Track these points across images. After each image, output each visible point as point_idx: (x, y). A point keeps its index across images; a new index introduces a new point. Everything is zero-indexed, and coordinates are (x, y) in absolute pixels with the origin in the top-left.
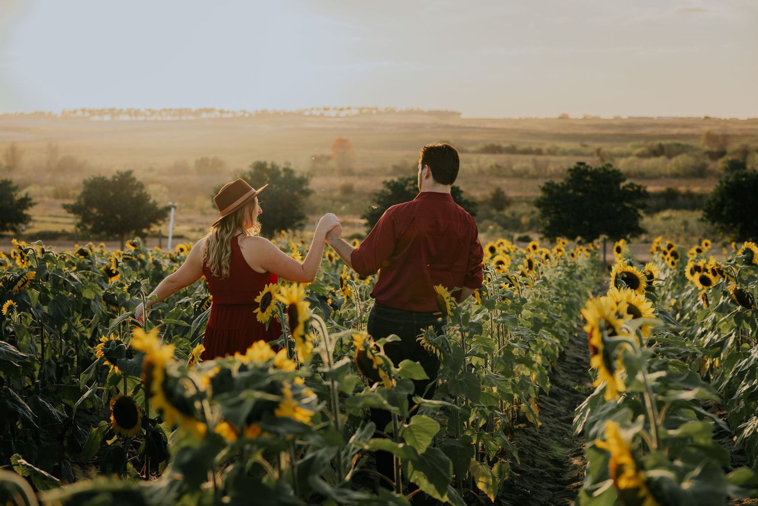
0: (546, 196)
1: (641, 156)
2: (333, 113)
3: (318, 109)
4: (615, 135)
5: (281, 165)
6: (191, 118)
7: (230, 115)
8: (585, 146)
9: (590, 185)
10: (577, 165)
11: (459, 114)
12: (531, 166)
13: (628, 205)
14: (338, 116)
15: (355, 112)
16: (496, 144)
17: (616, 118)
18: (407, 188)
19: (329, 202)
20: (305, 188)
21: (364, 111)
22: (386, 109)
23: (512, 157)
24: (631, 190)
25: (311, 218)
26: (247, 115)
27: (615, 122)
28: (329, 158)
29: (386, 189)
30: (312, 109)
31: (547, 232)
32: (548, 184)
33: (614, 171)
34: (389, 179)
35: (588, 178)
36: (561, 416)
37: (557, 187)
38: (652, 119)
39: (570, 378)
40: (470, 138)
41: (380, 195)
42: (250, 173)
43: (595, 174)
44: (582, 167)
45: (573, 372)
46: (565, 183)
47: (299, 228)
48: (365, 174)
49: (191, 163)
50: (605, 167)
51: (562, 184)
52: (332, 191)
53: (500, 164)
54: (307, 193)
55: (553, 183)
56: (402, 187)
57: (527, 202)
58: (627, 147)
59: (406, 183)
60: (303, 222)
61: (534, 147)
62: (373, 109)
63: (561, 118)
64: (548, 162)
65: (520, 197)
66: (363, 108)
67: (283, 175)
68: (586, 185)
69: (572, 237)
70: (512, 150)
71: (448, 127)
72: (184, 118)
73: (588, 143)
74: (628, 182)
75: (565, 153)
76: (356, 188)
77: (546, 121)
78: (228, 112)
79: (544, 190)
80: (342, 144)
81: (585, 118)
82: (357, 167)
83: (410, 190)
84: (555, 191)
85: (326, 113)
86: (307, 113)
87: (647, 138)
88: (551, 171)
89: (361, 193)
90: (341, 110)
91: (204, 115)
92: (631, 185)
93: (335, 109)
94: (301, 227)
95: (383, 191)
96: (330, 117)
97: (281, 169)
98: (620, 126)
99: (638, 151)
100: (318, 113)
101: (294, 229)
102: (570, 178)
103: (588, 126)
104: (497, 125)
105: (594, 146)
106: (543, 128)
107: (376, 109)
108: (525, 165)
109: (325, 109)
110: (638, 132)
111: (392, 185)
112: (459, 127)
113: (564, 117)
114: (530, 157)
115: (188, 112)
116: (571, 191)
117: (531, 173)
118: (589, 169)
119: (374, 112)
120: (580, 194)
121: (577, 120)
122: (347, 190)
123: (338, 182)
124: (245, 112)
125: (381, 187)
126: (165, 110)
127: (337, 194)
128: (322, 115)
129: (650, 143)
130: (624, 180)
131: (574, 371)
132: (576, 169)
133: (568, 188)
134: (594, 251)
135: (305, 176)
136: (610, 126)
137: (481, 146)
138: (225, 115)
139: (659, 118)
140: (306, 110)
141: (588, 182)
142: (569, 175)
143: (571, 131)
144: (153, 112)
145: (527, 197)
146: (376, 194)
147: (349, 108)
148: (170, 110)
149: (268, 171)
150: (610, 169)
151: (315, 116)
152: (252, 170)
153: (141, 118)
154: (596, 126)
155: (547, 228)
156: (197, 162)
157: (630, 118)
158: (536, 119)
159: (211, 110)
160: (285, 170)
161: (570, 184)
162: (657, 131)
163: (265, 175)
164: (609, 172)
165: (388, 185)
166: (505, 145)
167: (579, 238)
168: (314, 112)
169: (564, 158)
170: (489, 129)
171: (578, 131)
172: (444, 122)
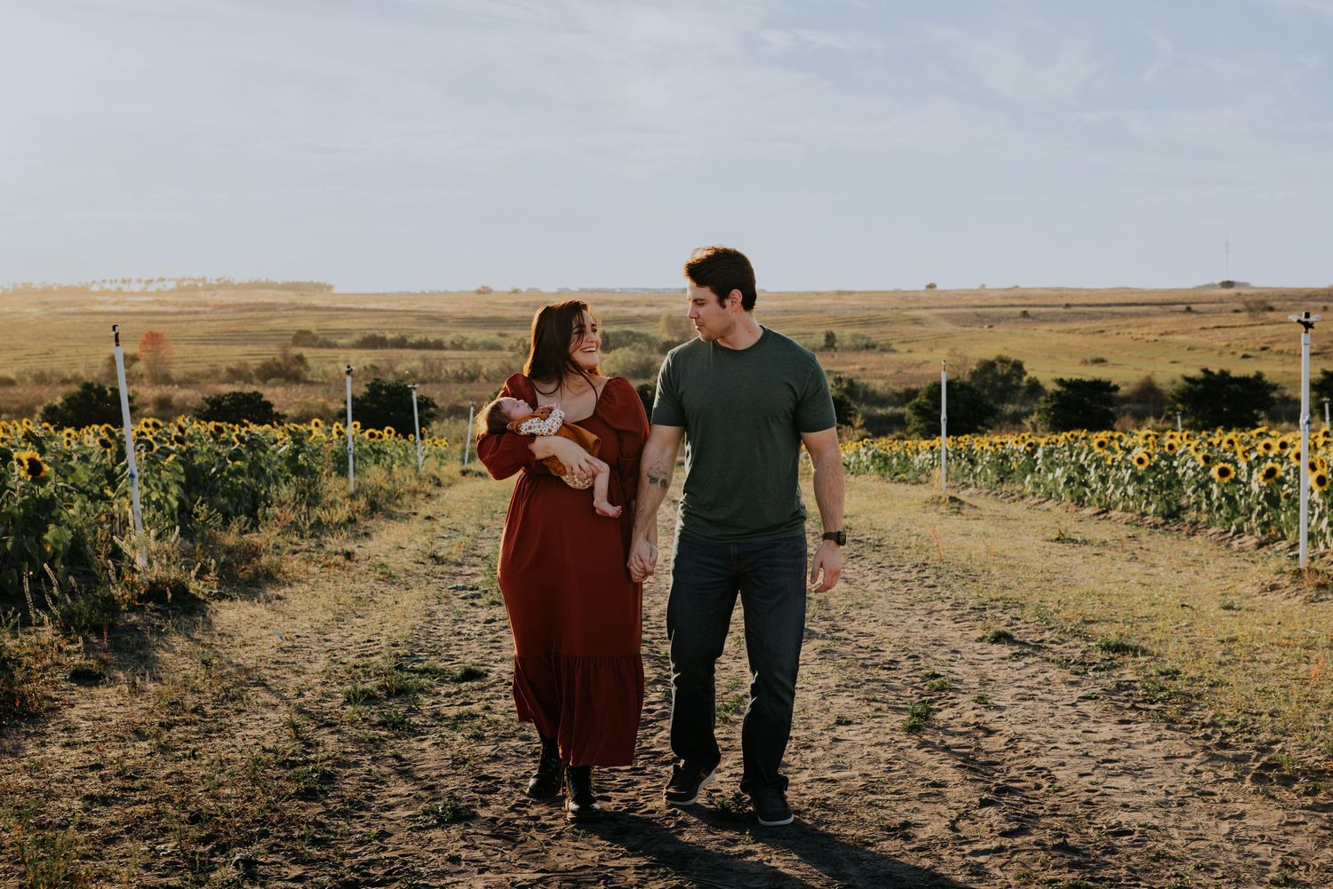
2: (137, 288)
3: (112, 282)
8: (504, 336)
11: (330, 287)
14: (144, 293)
15: (171, 285)
16: (379, 335)
22: (219, 280)
23: (398, 353)
28: (134, 358)
30: (104, 281)
48: (186, 382)
52: (142, 405)
53: (378, 365)
61: (433, 338)
62: (199, 280)
63: (479, 292)
64: (446, 359)
66: (183, 279)
70: (401, 343)
71: (311, 308)
73: (510, 331)
76: (174, 401)
77: (457, 297)
80: (154, 338)
81: (514, 292)
82: (176, 371)
85: (125, 288)
86: (95, 288)
89: (183, 408)
90: (151, 281)
93: (140, 281)
96: (132, 294)
100: (113, 288)
103: (515, 304)
104: (383, 306)
106: (449, 309)
107: (204, 279)
108: (413, 364)
109: (124, 281)
112: (328, 308)
113: (483, 290)
114: (422, 353)
117: (420, 375)
119: (200, 285)
121: (501, 294)
122: (163, 404)
123: (151, 392)
128: (120, 289)
132: (373, 384)
137: (357, 337)
140: (93, 283)
143: (490, 313)
147: (162, 280)
151: (108, 292)
166: (389, 336)
168: (107, 286)
170: (370, 310)
171: (500, 314)
172: (306, 301)
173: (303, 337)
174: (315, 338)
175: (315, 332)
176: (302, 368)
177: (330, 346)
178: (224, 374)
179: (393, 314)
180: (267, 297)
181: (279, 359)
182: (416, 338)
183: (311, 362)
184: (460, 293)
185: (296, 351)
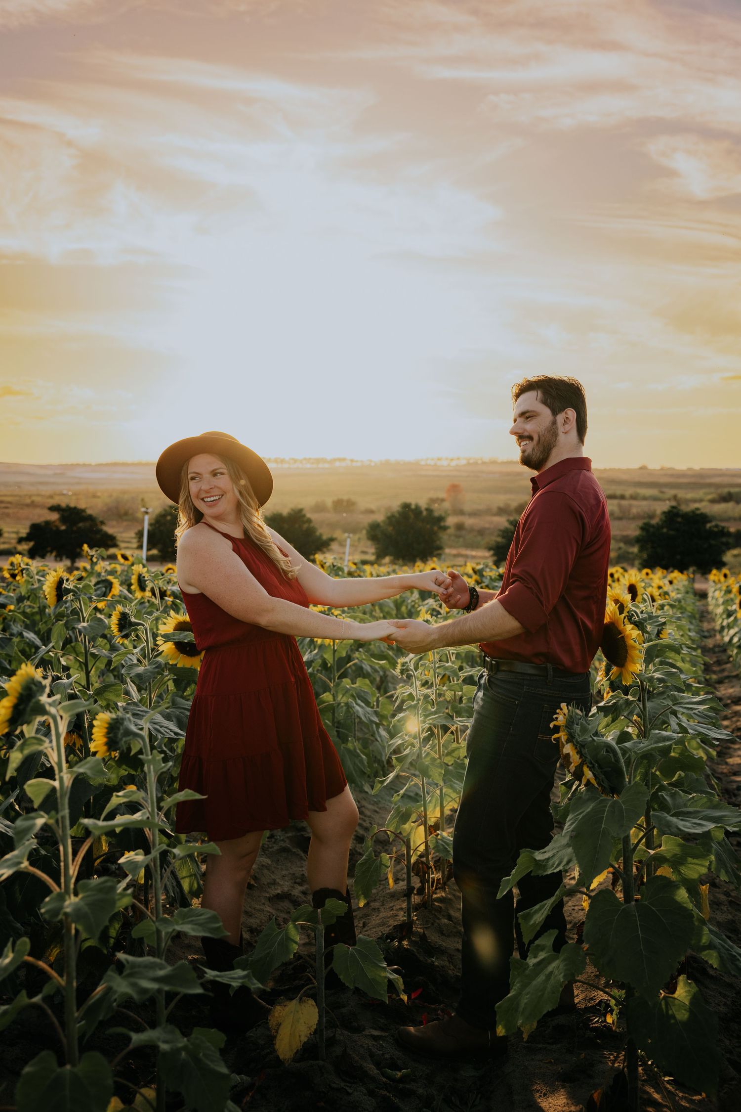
0: (644, 534)
1: (713, 501)
2: (445, 463)
3: (432, 460)
4: (689, 484)
5: (423, 504)
6: (326, 466)
8: (662, 492)
9: (682, 525)
10: (669, 508)
13: (713, 542)
14: (449, 465)
15: (464, 462)
17: (689, 469)
20: (442, 524)
21: (471, 461)
24: (716, 529)
27: (689, 473)
28: (443, 500)
30: (427, 459)
32: (645, 524)
33: (702, 514)
35: (679, 520)
37: (653, 526)
38: (721, 470)
44: (674, 510)
46: (660, 523)
48: (473, 514)
49: (329, 502)
50: (694, 510)
51: (657, 524)
52: (454, 527)
54: (444, 528)
55: (650, 523)
57: (629, 539)
58: (700, 494)
60: (440, 552)
61: (618, 493)
62: (479, 460)
63: (640, 468)
64: (630, 506)
67: (424, 513)
68: (678, 525)
72: (321, 466)
73: (665, 490)
74: (713, 524)
75: (645, 498)
76: (466, 526)
77: (628, 471)
78: (357, 461)
79: (642, 529)
80: (454, 488)
81: (662, 469)
82: (467, 508)
84: (651, 530)
85: (439, 463)
86: (423, 463)
87: (718, 486)
88: (634, 513)
89: (471, 530)
90: (452, 460)
91: (337, 464)
92: (717, 526)
93: (447, 459)
94: (439, 556)
96: (443, 466)
98: (693, 476)
99: (710, 497)
100: (432, 463)
102: (665, 519)
103: (665, 475)
105: (671, 492)
106: (625, 477)
107: (482, 460)
109: (438, 459)
110: (708, 481)
113: (643, 468)
114: (616, 502)
115: (323, 460)
116: (665, 530)
117: (617, 515)
118: (679, 511)
119: (480, 462)
120: (673, 533)
121: (655, 470)
122: (460, 527)
123: (452, 520)
124: (372, 461)
126: (305, 459)
128: (436, 464)
129: (720, 491)
130: (710, 521)
132: (669, 512)
133: (662, 527)
135: (443, 515)
136: (683, 475)
138: (354, 464)
139: (727, 469)
140: (422, 460)
141: (680, 523)
143: (650, 479)
144: (295, 461)
145: (629, 536)
147: (458, 459)
148: (310, 459)
149: (412, 510)
150: (698, 512)
152: (399, 509)
153: (286, 466)
154: (672, 476)
155: (646, 561)
156: (334, 502)
157: (701, 469)
158: (619, 469)
159: (344, 460)
160: (427, 509)
161: (665, 524)
162: (726, 480)
164: (698, 515)
168: (429, 462)
169: (644, 503)
171: (656, 480)
178: (495, 509)
184: (628, 469)
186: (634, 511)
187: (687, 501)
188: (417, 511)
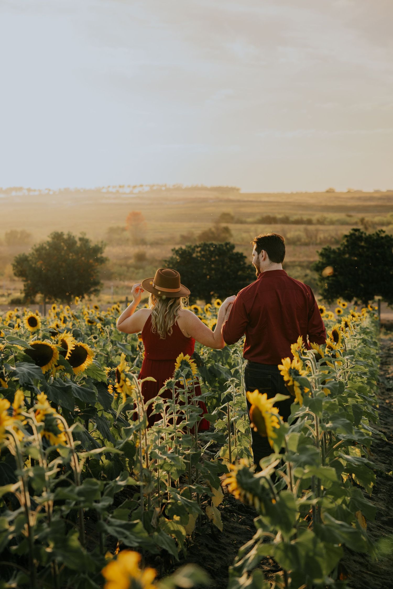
0: (324, 260)
2: (127, 190)
3: (114, 187)
4: (376, 206)
5: (77, 235)
7: (37, 193)
8: (350, 216)
9: (365, 250)
10: (352, 232)
11: (238, 190)
12: (303, 235)
14: (131, 193)
15: (147, 189)
16: (272, 215)
17: (377, 192)
18: (194, 255)
19: (125, 268)
20: (99, 256)
21: (155, 188)
22: (174, 186)
23: (286, 227)
25: (106, 283)
26: (51, 193)
27: (376, 195)
28: (124, 229)
29: (174, 256)
30: (109, 187)
31: (325, 294)
33: (387, 236)
34: (177, 247)
35: (363, 244)
36: (382, 516)
37: (334, 252)
39: (379, 458)
40: (248, 210)
41: (169, 262)
42: (48, 243)
43: (369, 239)
44: (357, 233)
45: (380, 451)
47: (94, 293)
48: (155, 244)
49: (2, 235)
50: (378, 232)
51: (339, 249)
52: (127, 258)
54: (102, 261)
55: (330, 249)
56: (190, 254)
57: (301, 265)
58: (386, 216)
59: (193, 250)
60: (98, 288)
61: (305, 218)
62: (163, 186)
63: (327, 192)
64: (317, 231)
65: (294, 262)
66: (154, 186)
67: (79, 244)
68: (361, 250)
69: (348, 298)
70: (286, 221)
71: (229, 201)
73: (352, 214)
75: (332, 223)
76: (148, 256)
77: (315, 195)
78: (35, 190)
79: (321, 255)
80: (135, 217)
81: (349, 192)
82: (149, 237)
83: (197, 256)
84: (332, 256)
85: (121, 190)
86: (104, 190)
88: (320, 238)
89: (153, 261)
90: (135, 187)
91: (14, 193)
93: (129, 186)
94: (97, 292)
95: (172, 258)
96: (125, 193)
97: (77, 239)
98: (380, 199)
100: (114, 190)
101: (89, 294)
102: (346, 243)
103: (352, 198)
104: (272, 199)
105: (357, 216)
106: (312, 201)
107: (165, 186)
108: (297, 233)
109: (120, 187)
111: (180, 252)
112: (239, 201)
113: (330, 191)
114: (302, 227)
116: (347, 256)
117: (303, 240)
118: (363, 235)
119: (164, 188)
120: (356, 258)
121: (342, 193)
122: (141, 258)
123: (133, 250)
124: (50, 190)
125: (170, 255)
127: (132, 261)
128: (118, 191)
131: (381, 449)
132: (352, 235)
133: (344, 253)
134: (372, 312)
135: (100, 246)
136: (371, 198)
137: (258, 217)
138: (32, 193)
140: (103, 188)
141: (362, 247)
142: (345, 241)
143: (337, 203)
145: (300, 262)
146: (165, 261)
147: (141, 186)
149: (65, 241)
150: (383, 235)
151: (111, 193)
154: (359, 199)
155: (325, 290)
156: (7, 234)
157: (388, 191)
158: (306, 193)
159: (20, 189)
160: (81, 239)
161: (346, 249)
163: (62, 244)
164: (382, 238)
165: (177, 252)
166: (279, 216)
167: (355, 299)
168: (111, 190)
169: (331, 227)
170: (265, 202)
171: (343, 204)
172: (226, 196)
173: (226, 217)
174: (232, 218)
175: (232, 214)
176: (227, 235)
177: (242, 222)
178: (177, 237)
179: (278, 204)
180: (203, 195)
181: (213, 229)
182: (295, 218)
183: (233, 232)
184: (315, 193)
185: (224, 225)
186: (321, 236)
187: (374, 225)
188: (70, 242)
